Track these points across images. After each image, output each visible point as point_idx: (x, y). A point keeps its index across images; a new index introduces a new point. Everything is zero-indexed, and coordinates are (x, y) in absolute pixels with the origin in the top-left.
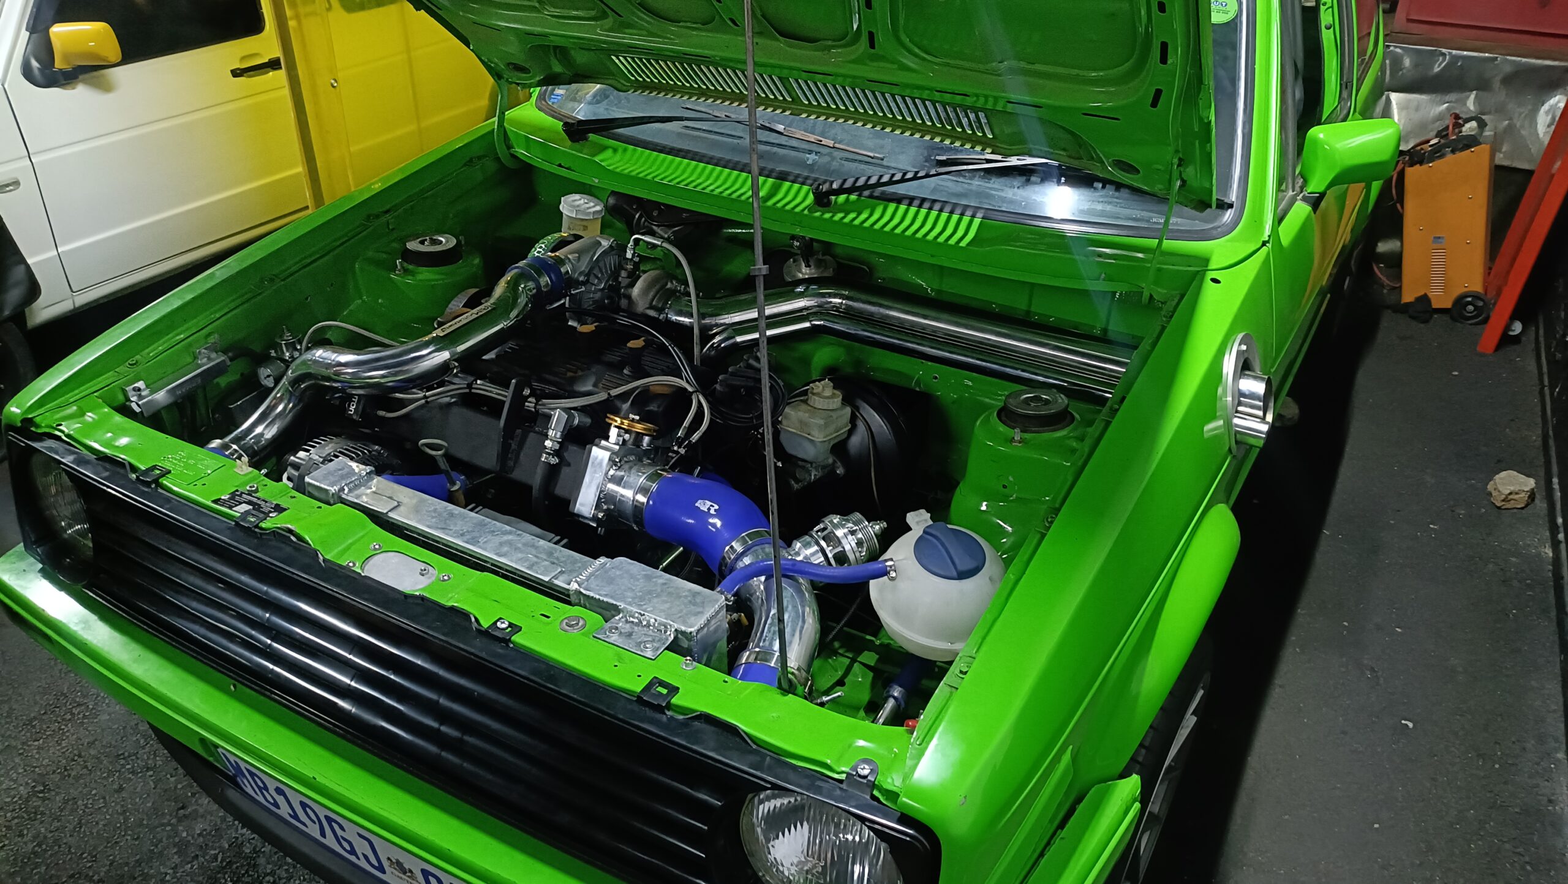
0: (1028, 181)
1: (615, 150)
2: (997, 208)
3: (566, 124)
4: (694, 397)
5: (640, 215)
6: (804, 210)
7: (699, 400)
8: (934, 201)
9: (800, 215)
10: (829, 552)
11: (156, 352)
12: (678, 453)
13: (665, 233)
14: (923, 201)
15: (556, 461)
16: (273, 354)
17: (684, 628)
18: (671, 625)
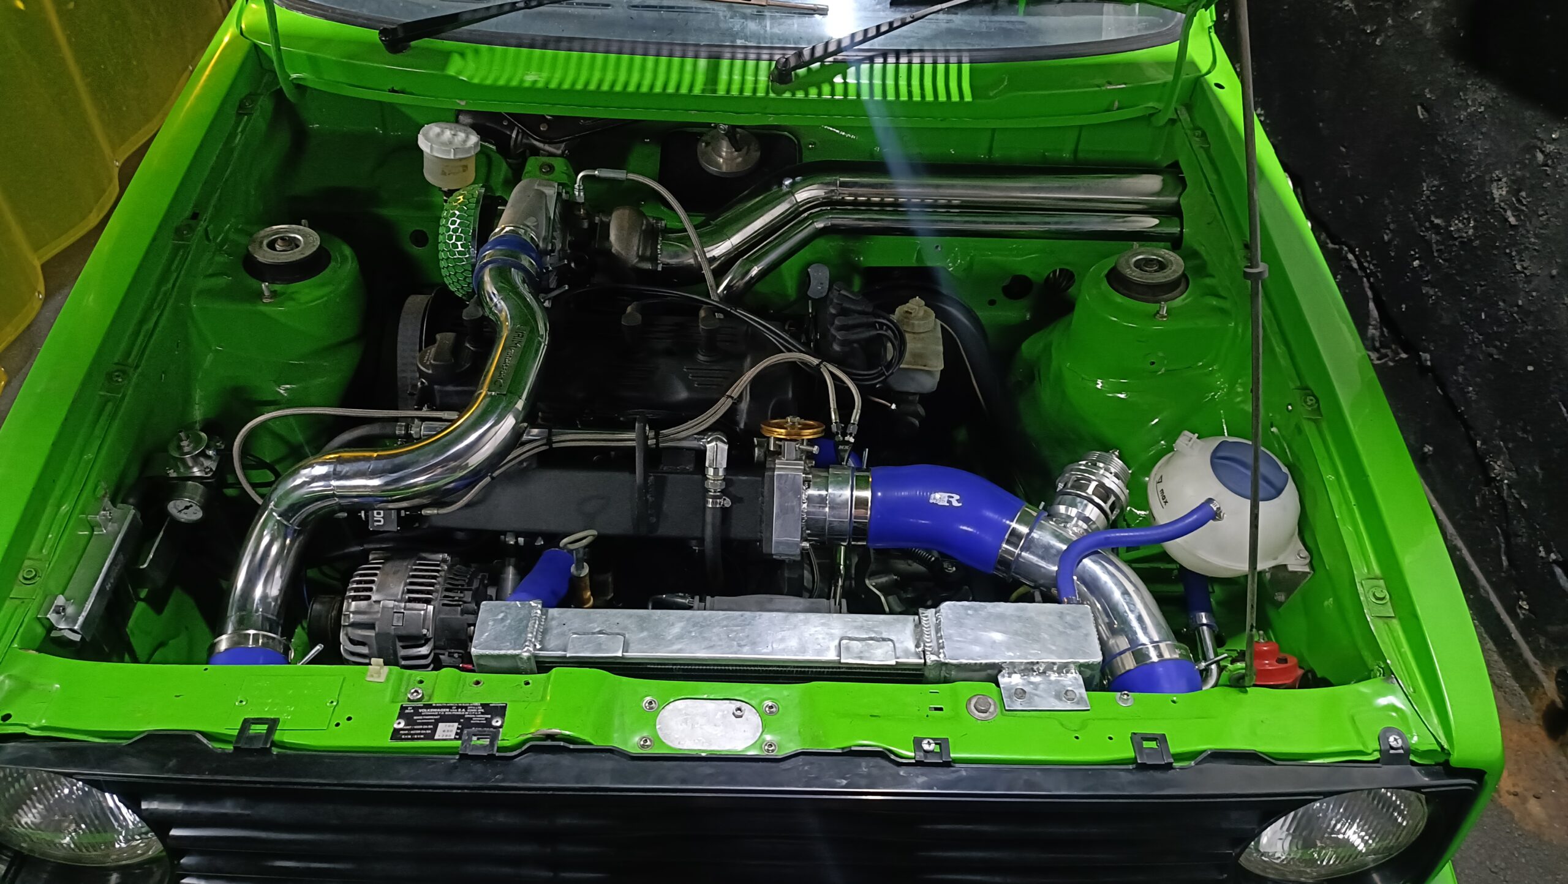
1: (462, 55)
2: (976, 47)
3: (383, 32)
4: (823, 369)
5: (518, 133)
6: (767, 93)
7: (829, 371)
8: (909, 52)
9: (766, 98)
10: (1106, 507)
11: (49, 544)
12: (848, 442)
13: (558, 149)
14: (898, 54)
15: (728, 503)
16: (172, 474)
17: (1091, 660)
18: (1074, 663)
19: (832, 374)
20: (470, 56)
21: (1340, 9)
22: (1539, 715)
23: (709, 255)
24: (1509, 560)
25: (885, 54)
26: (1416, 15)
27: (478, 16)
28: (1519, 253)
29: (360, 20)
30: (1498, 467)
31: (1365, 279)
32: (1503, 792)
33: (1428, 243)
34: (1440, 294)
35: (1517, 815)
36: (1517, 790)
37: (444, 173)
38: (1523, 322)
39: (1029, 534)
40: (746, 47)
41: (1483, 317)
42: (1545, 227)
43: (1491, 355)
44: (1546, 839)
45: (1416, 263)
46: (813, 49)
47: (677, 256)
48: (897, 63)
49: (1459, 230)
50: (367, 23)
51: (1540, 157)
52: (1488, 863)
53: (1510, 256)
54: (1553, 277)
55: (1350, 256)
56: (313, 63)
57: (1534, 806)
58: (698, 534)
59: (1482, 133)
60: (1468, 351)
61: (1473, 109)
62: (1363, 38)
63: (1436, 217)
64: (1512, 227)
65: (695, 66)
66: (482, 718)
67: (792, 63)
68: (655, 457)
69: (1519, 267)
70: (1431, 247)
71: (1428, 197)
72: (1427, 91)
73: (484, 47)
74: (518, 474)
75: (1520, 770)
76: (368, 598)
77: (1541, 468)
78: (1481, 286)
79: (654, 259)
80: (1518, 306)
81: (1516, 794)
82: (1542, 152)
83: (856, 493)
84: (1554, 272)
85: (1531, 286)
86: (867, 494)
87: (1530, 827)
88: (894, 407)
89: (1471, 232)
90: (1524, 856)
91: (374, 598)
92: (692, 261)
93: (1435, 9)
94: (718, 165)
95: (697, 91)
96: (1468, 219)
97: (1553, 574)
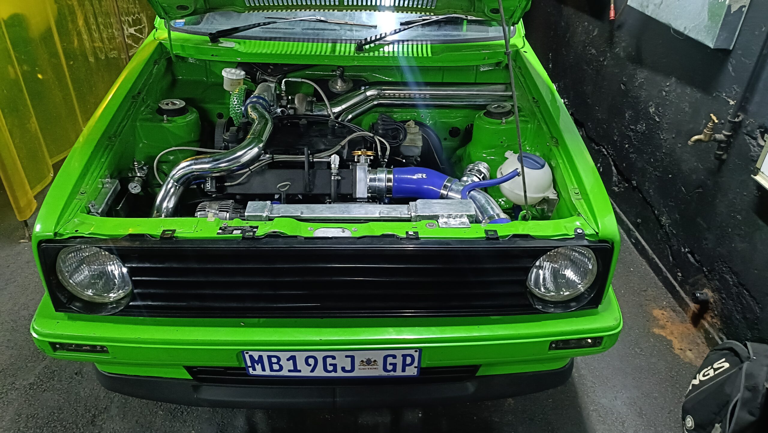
0: (440, 26)
1: (239, 43)
2: (433, 39)
3: (211, 34)
4: (375, 138)
5: (260, 73)
6: (354, 54)
7: (377, 138)
8: (408, 41)
9: (353, 56)
10: (481, 177)
11: (89, 184)
12: (385, 161)
13: (275, 79)
14: (403, 41)
15: (340, 178)
16: (130, 175)
17: (472, 213)
18: (465, 214)
19: (379, 139)
20: (242, 44)
21: (591, 54)
22: (689, 319)
23: (333, 111)
24: (672, 258)
25: (398, 41)
26: (617, 50)
27: (246, 28)
28: (661, 132)
29: (201, 33)
30: (664, 219)
31: (610, 158)
32: (676, 349)
33: (630, 137)
34: (636, 156)
35: (682, 357)
36: (682, 348)
37: (231, 85)
38: (666, 158)
39: (451, 186)
40: (346, 39)
41: (652, 160)
42: (668, 119)
43: (656, 175)
44: (694, 365)
45: (627, 146)
46: (371, 37)
47: (320, 111)
48: (403, 45)
49: (640, 129)
50: (204, 34)
51: (664, 93)
52: (669, 374)
53: (658, 134)
54: (673, 138)
55: (604, 150)
56: (183, 47)
57: (689, 353)
58: (329, 192)
59: (644, 89)
60: (648, 176)
61: (640, 81)
62: (600, 63)
63: (632, 126)
64: (658, 122)
65: (327, 46)
66: (250, 229)
67: (363, 42)
68: (312, 165)
69: (662, 137)
70: (631, 138)
71: (628, 119)
72: (624, 78)
73: (247, 41)
74: (261, 171)
75: (683, 340)
76: (205, 210)
77: (679, 215)
78: (650, 148)
79: (311, 111)
80: (663, 153)
81: (681, 349)
82: (665, 91)
83: (387, 176)
84: (674, 136)
85: (667, 143)
86: (391, 176)
87: (687, 360)
88: (404, 161)
89: (644, 128)
90: (684, 370)
91: (207, 210)
92: (326, 113)
93: (623, 46)
94: (336, 89)
95: (328, 54)
96: (643, 124)
97: (688, 257)
